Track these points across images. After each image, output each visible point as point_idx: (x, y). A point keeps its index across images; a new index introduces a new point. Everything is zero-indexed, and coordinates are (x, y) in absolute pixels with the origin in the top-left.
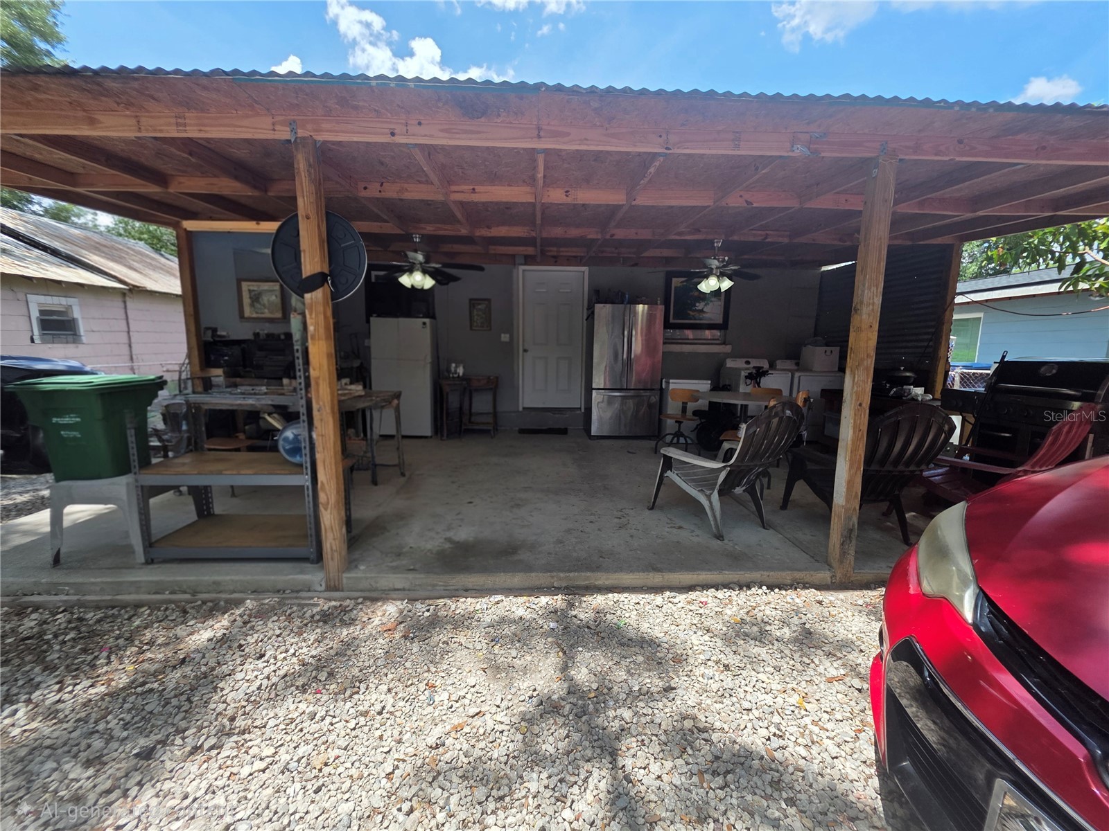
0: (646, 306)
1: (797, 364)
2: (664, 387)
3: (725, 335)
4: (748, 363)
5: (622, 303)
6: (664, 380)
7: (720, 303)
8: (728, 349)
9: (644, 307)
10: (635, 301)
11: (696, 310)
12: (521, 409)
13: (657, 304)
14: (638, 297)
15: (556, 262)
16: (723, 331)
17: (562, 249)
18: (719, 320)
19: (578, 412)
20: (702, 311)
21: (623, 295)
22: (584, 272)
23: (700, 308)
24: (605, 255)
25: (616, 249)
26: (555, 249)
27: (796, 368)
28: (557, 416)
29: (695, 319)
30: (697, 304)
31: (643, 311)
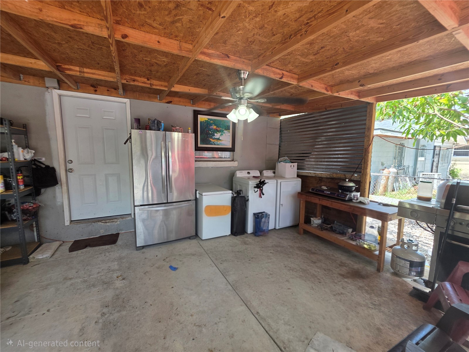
0: (180, 133)
1: (274, 173)
2: (198, 197)
3: (233, 155)
4: (249, 173)
5: (159, 130)
6: (198, 192)
7: (229, 134)
8: (235, 164)
9: (179, 134)
10: (170, 129)
11: (215, 139)
12: (67, 223)
13: (188, 132)
14: (172, 126)
15: (96, 91)
16: (232, 153)
17: (85, 70)
18: (230, 146)
19: (130, 218)
20: (218, 139)
21: (159, 123)
22: (125, 103)
23: (217, 137)
24: (136, 83)
25: (148, 80)
26: (77, 69)
27: (273, 175)
28: (108, 224)
29: (215, 144)
30: (216, 134)
31: (178, 137)
